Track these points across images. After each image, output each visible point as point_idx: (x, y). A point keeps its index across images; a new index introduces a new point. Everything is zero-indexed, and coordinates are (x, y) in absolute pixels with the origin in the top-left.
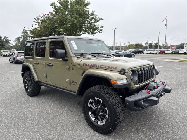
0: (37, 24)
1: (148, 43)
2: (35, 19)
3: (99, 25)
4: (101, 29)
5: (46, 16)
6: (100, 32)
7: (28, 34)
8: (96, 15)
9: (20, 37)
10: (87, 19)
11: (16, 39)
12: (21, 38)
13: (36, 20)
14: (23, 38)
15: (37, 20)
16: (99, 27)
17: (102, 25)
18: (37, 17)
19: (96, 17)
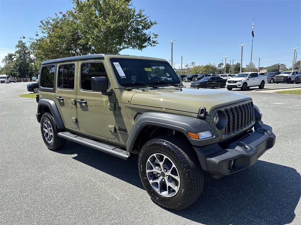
0: (44, 31)
1: (223, 64)
2: (41, 22)
3: (150, 33)
4: (154, 40)
6: (153, 44)
8: (145, 17)
9: (14, 53)
11: (6, 57)
12: (16, 55)
13: (43, 24)
14: (18, 55)
15: (45, 24)
16: (150, 36)
17: (157, 34)
18: (46, 20)
19: (147, 20)
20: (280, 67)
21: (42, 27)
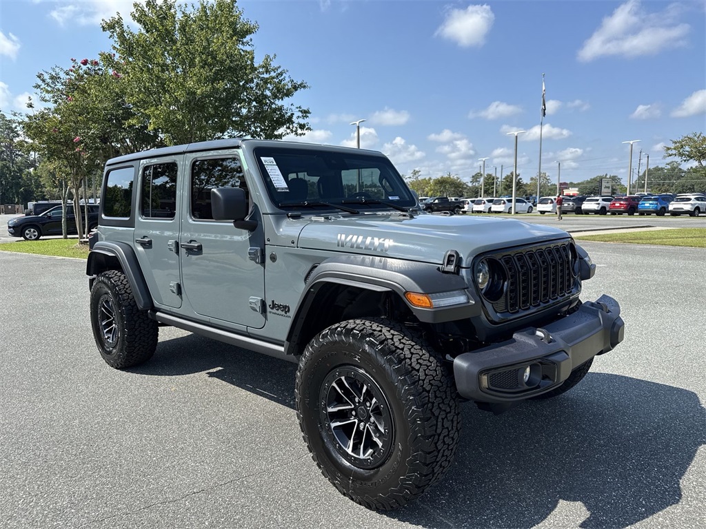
0: (48, 96)
1: (481, 175)
2: (39, 77)
3: (293, 108)
4: (302, 121)
5: (84, 67)
6: (299, 131)
7: (18, 135)
8: (279, 71)
10: (246, 82)
13: (44, 81)
15: (49, 81)
16: (293, 114)
17: (306, 109)
18: (51, 71)
19: (283, 77)
20: (603, 183)
21: (42, 87)
